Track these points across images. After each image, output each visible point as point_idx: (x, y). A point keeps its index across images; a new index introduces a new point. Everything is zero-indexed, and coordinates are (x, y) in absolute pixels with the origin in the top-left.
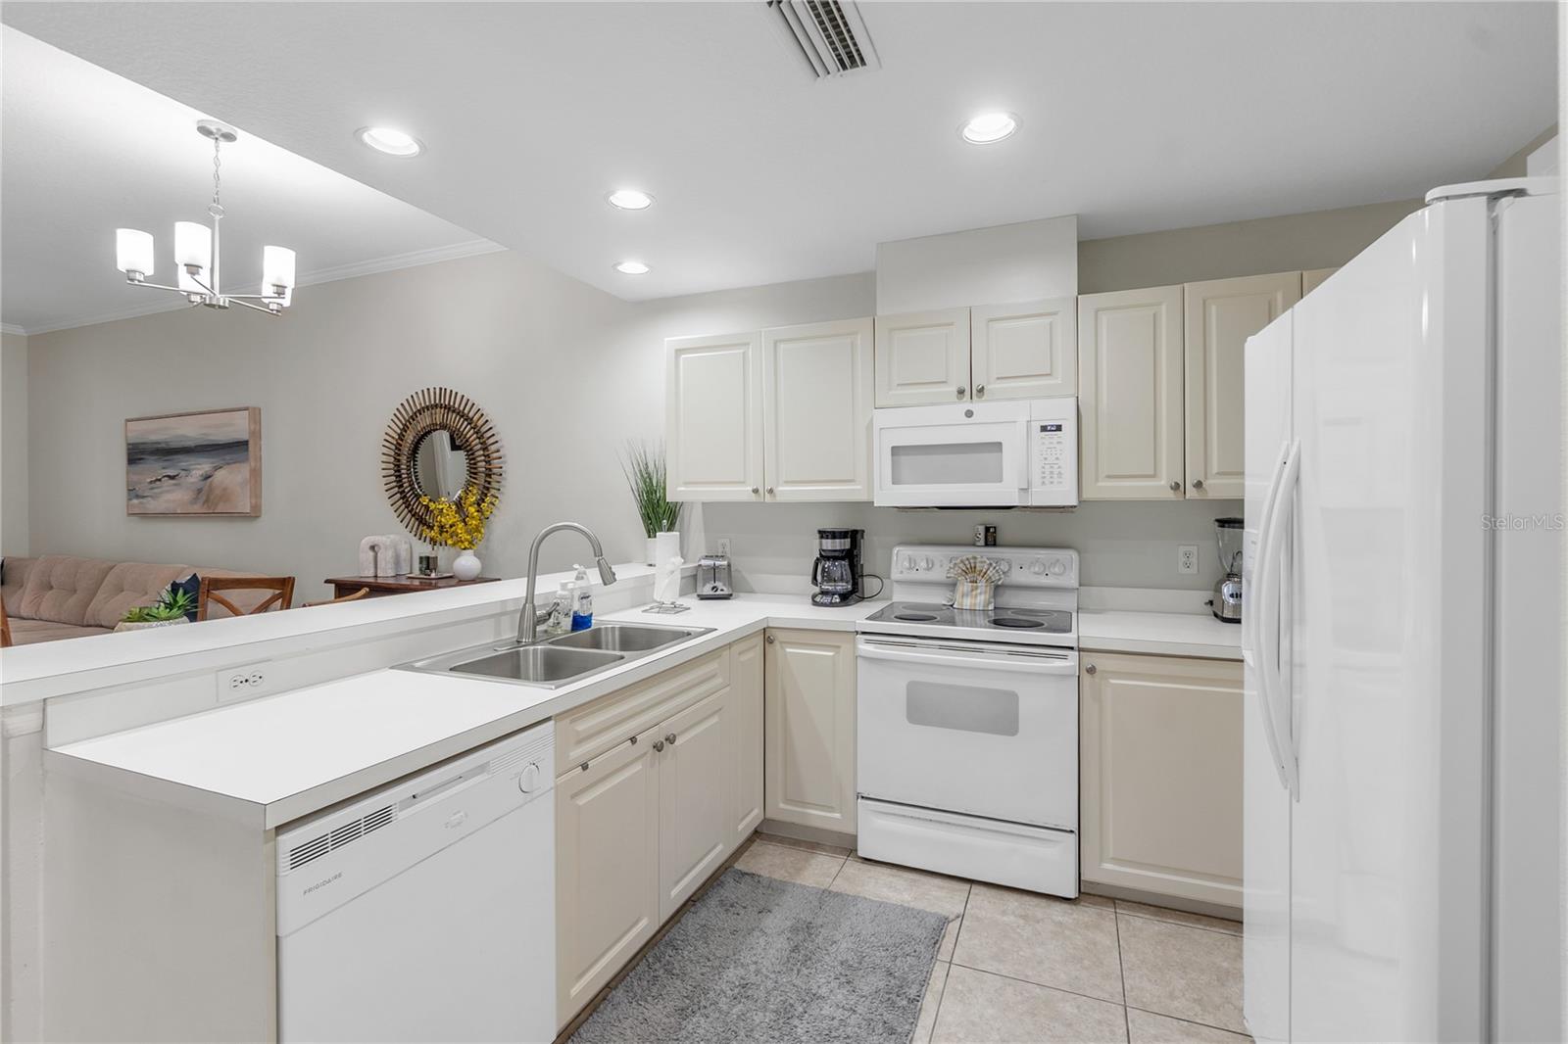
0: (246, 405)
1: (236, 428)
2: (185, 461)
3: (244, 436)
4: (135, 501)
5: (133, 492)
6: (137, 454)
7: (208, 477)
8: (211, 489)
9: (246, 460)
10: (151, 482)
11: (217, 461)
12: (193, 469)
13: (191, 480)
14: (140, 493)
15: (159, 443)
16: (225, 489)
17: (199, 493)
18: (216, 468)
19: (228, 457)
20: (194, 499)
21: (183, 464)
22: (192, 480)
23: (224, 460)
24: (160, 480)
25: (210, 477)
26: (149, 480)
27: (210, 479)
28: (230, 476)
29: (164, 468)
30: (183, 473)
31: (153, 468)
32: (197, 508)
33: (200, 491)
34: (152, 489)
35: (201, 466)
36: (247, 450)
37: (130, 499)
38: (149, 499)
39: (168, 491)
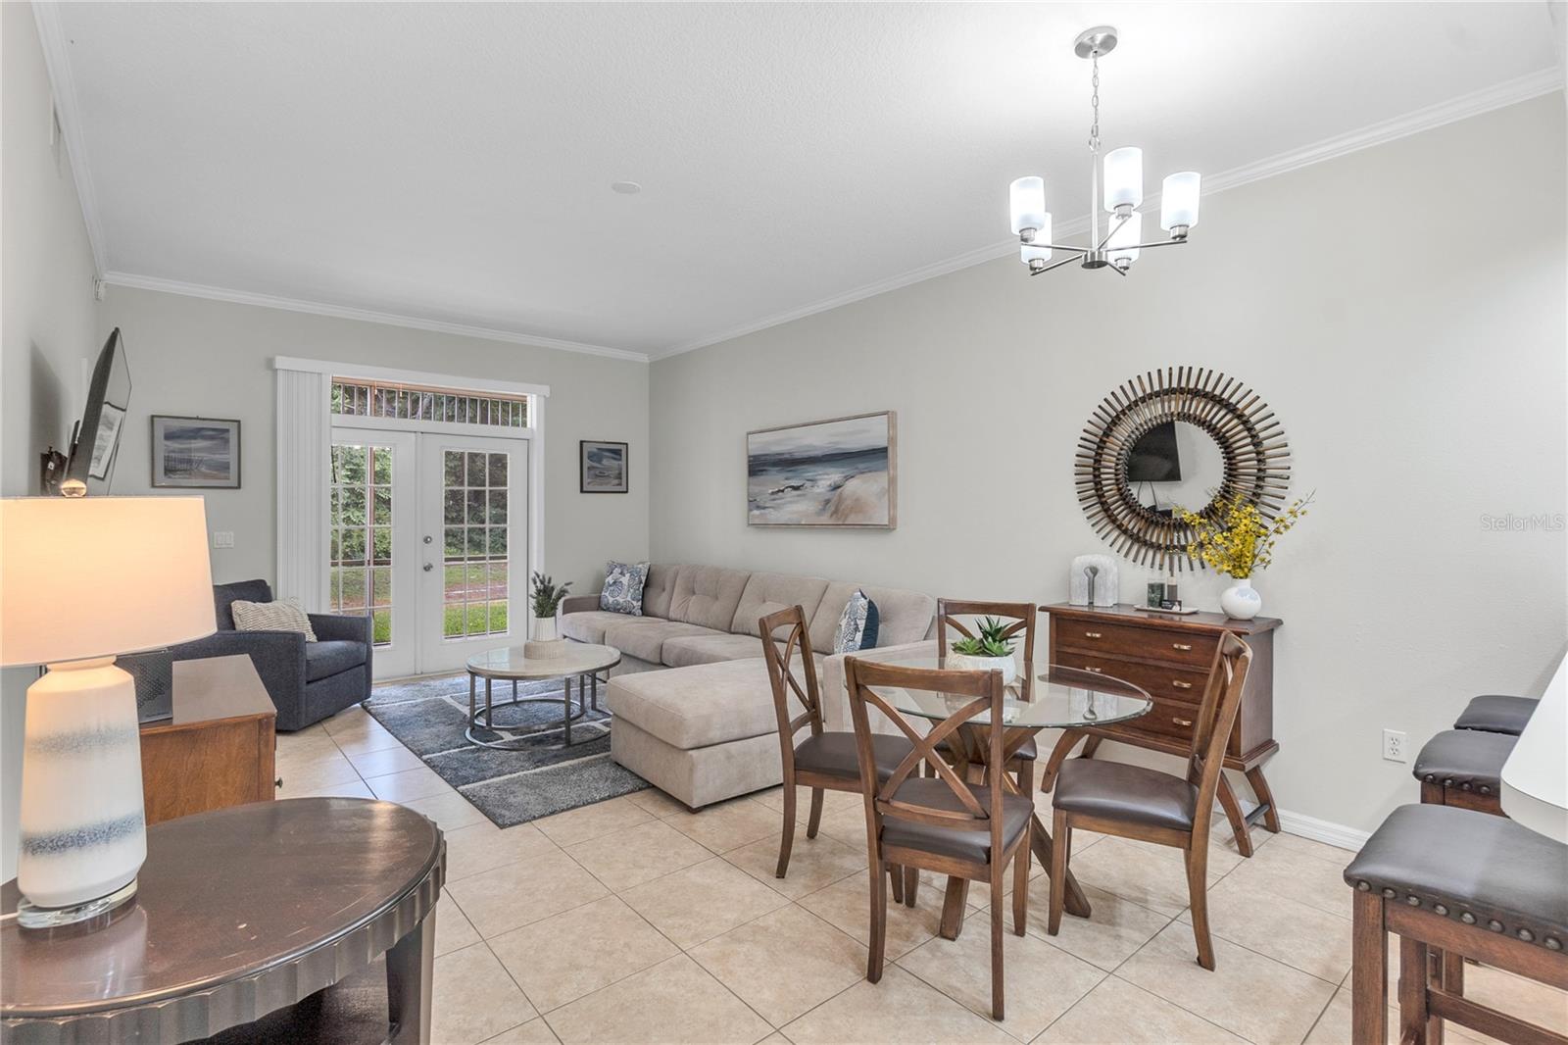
0: (885, 410)
1: (873, 435)
2: (812, 471)
3: (883, 443)
4: (756, 512)
5: (753, 503)
6: (758, 466)
7: (837, 487)
8: (840, 500)
9: (886, 468)
10: (773, 493)
11: (848, 471)
12: (821, 479)
13: (816, 490)
14: (761, 504)
15: (783, 454)
16: (857, 500)
17: (827, 504)
18: (847, 478)
19: (861, 466)
20: (821, 510)
21: (809, 475)
22: (818, 491)
23: (857, 468)
24: (783, 491)
25: (839, 487)
26: (770, 491)
27: (839, 490)
28: (863, 486)
29: (787, 479)
30: (808, 484)
31: (776, 479)
32: (825, 519)
33: (828, 502)
34: (774, 500)
35: (830, 476)
36: (886, 457)
37: (750, 510)
38: (771, 510)
39: (791, 502)
